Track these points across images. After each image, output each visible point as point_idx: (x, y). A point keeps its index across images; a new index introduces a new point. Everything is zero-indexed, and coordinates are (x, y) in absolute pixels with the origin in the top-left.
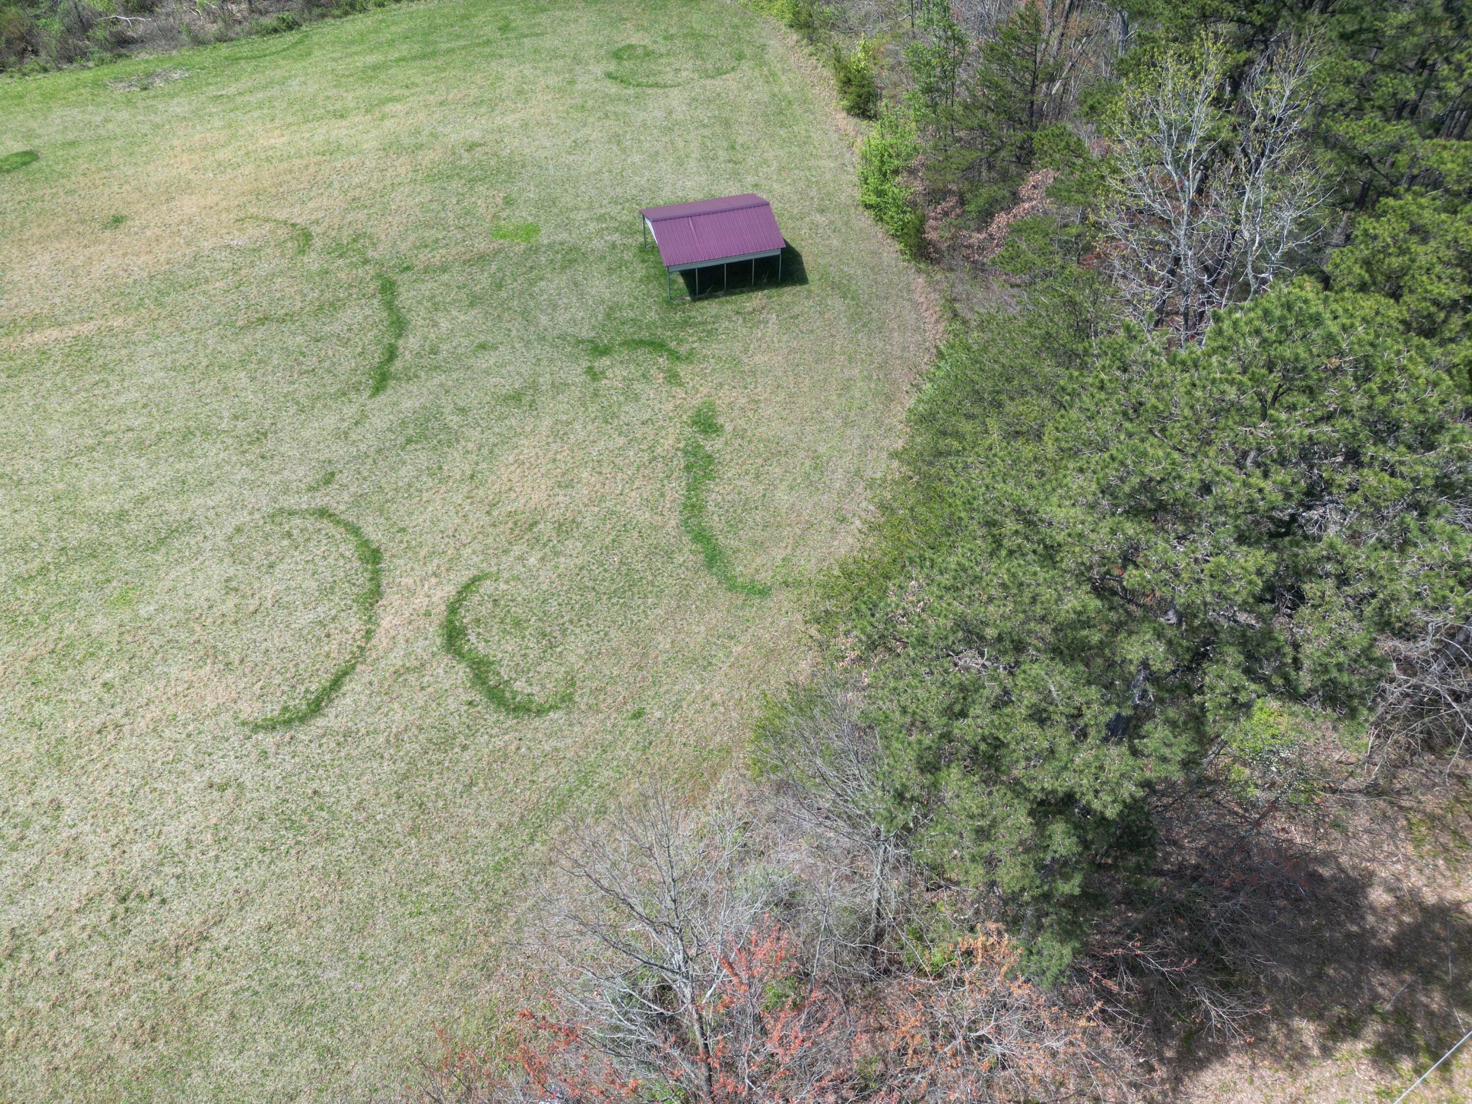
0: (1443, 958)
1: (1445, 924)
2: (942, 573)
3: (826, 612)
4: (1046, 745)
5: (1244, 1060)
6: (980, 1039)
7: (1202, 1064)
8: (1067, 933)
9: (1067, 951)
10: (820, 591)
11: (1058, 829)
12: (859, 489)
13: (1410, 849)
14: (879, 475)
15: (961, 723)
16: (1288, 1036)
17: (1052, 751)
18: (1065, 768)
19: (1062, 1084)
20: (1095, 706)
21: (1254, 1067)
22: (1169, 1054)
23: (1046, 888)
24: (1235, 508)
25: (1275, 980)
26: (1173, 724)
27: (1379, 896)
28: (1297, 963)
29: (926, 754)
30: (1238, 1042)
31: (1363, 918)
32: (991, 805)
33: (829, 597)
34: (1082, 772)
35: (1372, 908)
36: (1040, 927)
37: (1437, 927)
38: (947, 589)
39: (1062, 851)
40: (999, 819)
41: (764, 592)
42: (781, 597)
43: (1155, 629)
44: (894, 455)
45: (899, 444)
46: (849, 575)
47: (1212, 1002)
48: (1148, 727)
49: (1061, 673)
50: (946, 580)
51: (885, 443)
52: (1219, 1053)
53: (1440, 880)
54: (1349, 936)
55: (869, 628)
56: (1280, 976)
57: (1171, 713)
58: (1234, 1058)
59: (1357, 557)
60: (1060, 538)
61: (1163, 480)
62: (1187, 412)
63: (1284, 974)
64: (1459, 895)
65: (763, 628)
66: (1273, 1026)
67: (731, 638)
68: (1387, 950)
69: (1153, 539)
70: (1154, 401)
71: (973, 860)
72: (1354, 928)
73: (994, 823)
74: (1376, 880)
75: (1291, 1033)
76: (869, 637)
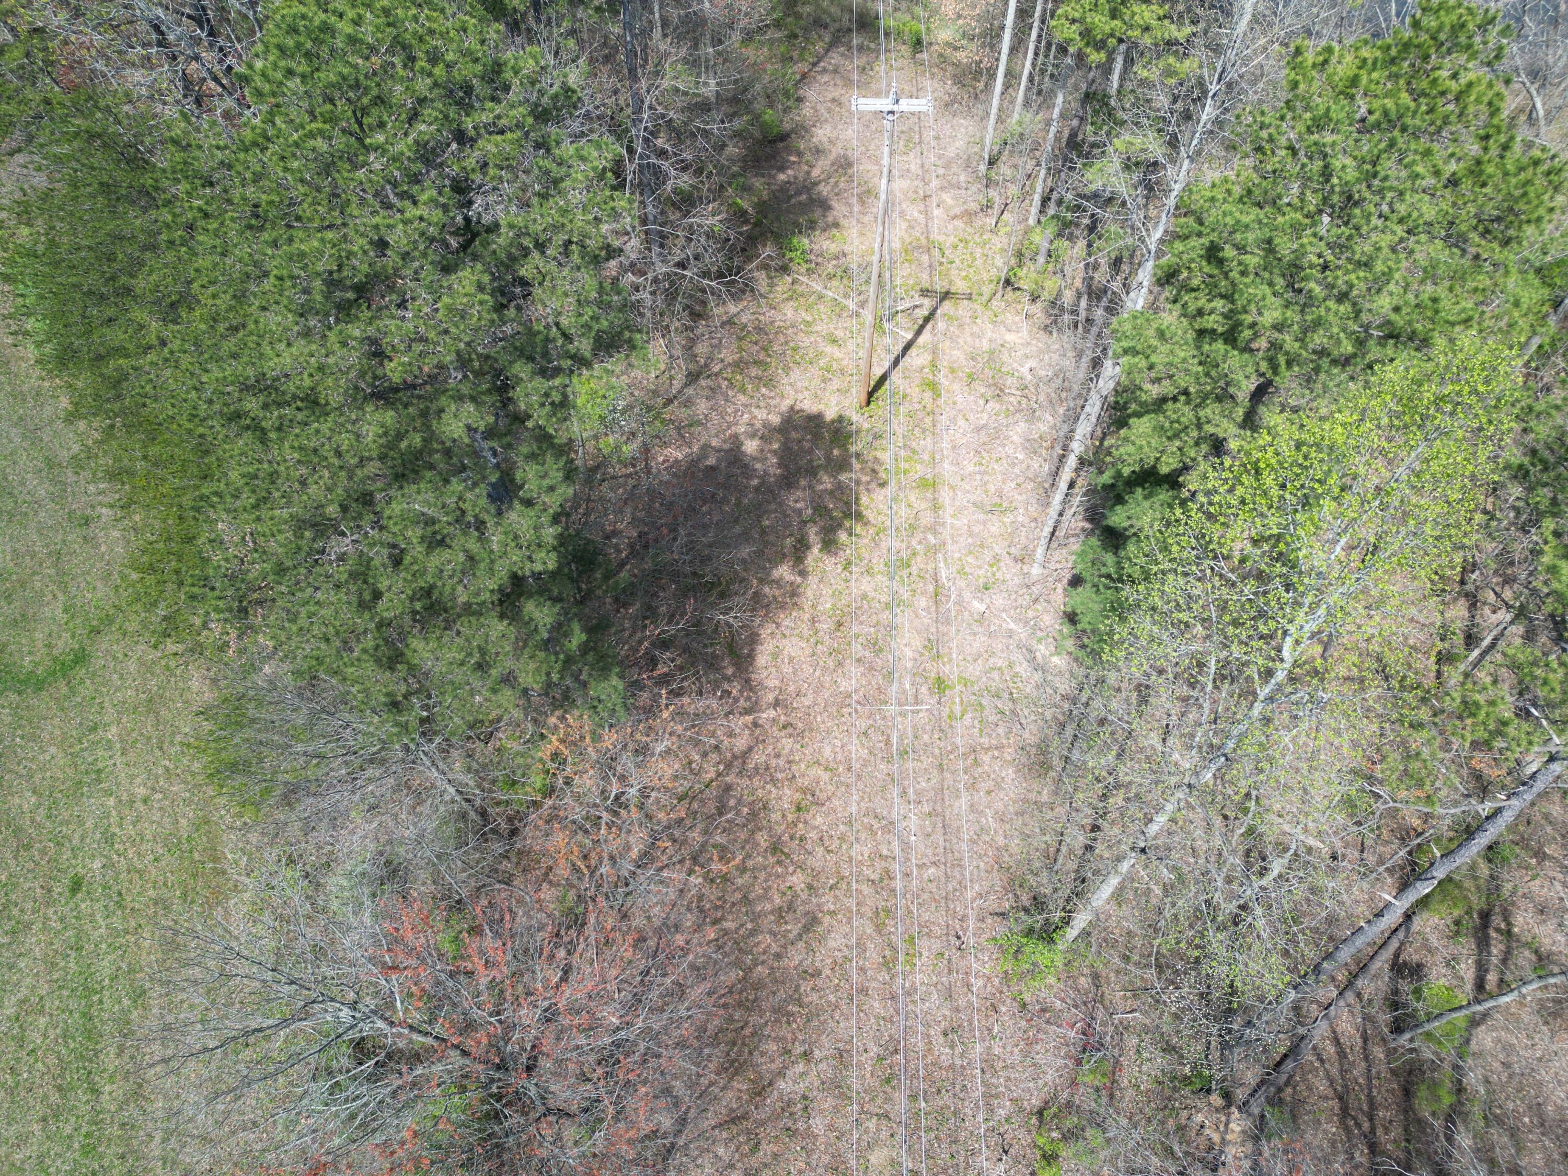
0: (810, 451)
1: (795, 428)
2: (237, 497)
3: (165, 619)
4: (461, 557)
5: (770, 628)
6: (617, 798)
7: (751, 657)
8: (603, 668)
9: (615, 681)
10: (138, 607)
11: (530, 607)
12: (71, 478)
13: (742, 398)
14: (76, 448)
15: (381, 605)
16: (780, 587)
17: (471, 558)
18: (492, 562)
19: (690, 763)
20: (469, 495)
21: (778, 625)
22: (730, 671)
23: (562, 656)
24: (416, 248)
25: (744, 561)
26: (532, 457)
27: (751, 446)
28: (745, 536)
29: (380, 654)
30: (758, 621)
31: (755, 470)
32: (467, 640)
33: (155, 604)
34: (505, 553)
35: (754, 459)
36: (585, 685)
37: (794, 435)
38: (256, 507)
39: (549, 620)
40: (483, 644)
41: (81, 658)
42: (104, 646)
43: (452, 397)
44: (71, 418)
45: (64, 402)
46: (152, 569)
47: (724, 614)
48: (519, 475)
49: (419, 493)
50: (247, 499)
51: (48, 411)
52: (754, 639)
53: (773, 402)
54: (757, 489)
55: (221, 603)
56: (745, 555)
57: (524, 449)
58: (764, 633)
59: (535, 220)
60: (307, 382)
61: (340, 267)
62: (302, 189)
63: (745, 551)
64: (788, 402)
65: (118, 689)
66: (767, 590)
67: (94, 729)
68: (784, 477)
69: (380, 324)
70: (264, 197)
71: (494, 691)
72: (755, 482)
73: (482, 651)
74: (742, 437)
75: (778, 583)
76: (230, 610)
